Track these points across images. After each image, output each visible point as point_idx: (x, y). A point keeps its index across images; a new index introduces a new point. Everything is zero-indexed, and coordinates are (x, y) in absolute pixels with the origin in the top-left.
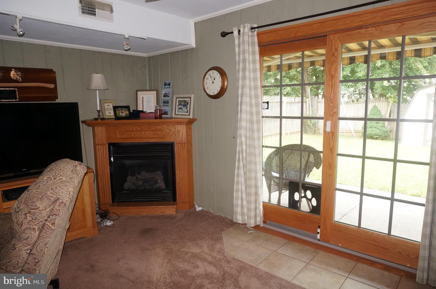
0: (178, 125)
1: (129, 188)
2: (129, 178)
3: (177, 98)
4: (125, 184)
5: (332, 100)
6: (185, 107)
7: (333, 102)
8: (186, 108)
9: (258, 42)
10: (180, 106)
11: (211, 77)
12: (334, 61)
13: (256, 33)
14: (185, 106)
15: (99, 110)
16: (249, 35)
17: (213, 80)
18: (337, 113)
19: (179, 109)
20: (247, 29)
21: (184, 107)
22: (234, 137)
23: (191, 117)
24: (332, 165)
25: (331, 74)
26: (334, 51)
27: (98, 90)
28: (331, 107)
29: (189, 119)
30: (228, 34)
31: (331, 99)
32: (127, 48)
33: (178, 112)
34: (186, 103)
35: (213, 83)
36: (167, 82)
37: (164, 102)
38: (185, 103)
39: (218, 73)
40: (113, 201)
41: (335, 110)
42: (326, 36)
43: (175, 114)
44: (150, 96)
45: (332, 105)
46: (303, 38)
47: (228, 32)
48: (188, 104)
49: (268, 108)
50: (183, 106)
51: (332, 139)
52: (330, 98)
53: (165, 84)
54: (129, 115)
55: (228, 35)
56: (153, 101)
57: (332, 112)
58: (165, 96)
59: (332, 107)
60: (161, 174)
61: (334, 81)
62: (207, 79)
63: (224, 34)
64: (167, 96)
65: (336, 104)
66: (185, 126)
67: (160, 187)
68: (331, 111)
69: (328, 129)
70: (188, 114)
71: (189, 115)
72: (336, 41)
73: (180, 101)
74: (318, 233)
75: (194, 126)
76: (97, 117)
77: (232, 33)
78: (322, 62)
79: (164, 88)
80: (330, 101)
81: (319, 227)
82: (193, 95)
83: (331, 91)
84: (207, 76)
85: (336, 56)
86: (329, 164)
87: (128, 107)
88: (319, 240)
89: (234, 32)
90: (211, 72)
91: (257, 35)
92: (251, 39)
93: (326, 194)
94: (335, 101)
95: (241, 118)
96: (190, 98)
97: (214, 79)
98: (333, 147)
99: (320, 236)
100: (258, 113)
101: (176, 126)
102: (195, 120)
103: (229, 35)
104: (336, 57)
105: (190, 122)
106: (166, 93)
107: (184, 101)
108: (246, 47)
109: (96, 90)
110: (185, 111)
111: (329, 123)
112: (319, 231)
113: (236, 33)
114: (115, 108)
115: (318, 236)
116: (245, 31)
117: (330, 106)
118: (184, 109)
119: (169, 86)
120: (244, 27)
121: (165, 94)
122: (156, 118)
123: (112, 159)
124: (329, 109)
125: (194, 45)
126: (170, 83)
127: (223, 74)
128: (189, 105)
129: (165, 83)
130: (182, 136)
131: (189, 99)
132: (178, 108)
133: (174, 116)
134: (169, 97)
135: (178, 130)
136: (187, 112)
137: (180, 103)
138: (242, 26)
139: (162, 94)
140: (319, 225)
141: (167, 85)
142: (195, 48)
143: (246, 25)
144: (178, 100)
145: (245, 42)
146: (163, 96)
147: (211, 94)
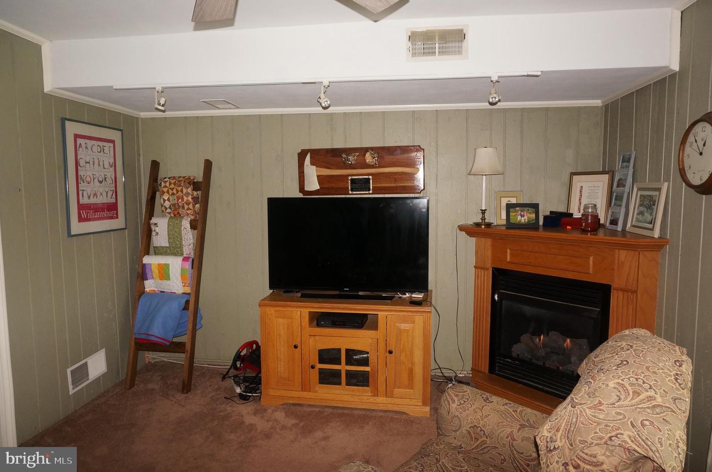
0: (621, 251)
1: (518, 355)
2: (525, 338)
3: (638, 190)
4: (515, 346)
6: (649, 210)
8: (650, 214)
10: (642, 209)
11: (696, 142)
14: (649, 208)
15: (483, 209)
17: (701, 146)
19: (638, 214)
21: (647, 209)
23: (655, 234)
27: (486, 175)
29: (651, 239)
32: (494, 99)
33: (636, 221)
34: (652, 203)
35: (701, 154)
36: (627, 155)
38: (650, 202)
40: (492, 370)
43: (631, 225)
44: (597, 184)
48: (654, 205)
50: (645, 209)
53: (623, 160)
54: (534, 221)
56: (600, 195)
60: (585, 347)
62: (691, 144)
64: (622, 184)
66: (637, 252)
70: (651, 226)
71: (652, 229)
73: (643, 196)
75: (664, 255)
76: (481, 221)
79: (621, 168)
84: (692, 137)
87: (535, 207)
90: (698, 128)
96: (660, 190)
97: (704, 145)
101: (617, 251)
102: (665, 242)
105: (653, 246)
106: (621, 179)
107: (650, 196)
109: (483, 175)
110: (648, 220)
114: (509, 207)
118: (647, 215)
119: (628, 164)
121: (620, 182)
123: (496, 298)
125: (676, 66)
126: (630, 157)
128: (655, 207)
129: (623, 156)
130: (629, 274)
131: (658, 193)
132: (638, 211)
133: (628, 228)
134: (624, 186)
135: (619, 260)
136: (651, 223)
137: (642, 201)
139: (616, 181)
141: (625, 162)
142: (678, 72)
144: (639, 193)
146: (616, 186)
147: (697, 181)
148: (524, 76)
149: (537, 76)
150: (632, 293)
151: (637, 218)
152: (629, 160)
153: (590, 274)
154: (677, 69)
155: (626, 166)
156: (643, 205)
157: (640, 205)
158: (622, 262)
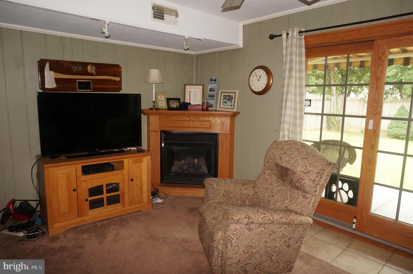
0: (223, 118)
1: (176, 171)
2: (176, 162)
3: (222, 93)
4: (172, 167)
6: (229, 101)
8: (231, 102)
9: (305, 45)
10: (225, 100)
11: (256, 75)
12: (380, 64)
13: (303, 36)
15: (154, 100)
16: (297, 39)
18: (380, 112)
19: (223, 103)
20: (295, 33)
21: (228, 101)
22: (275, 131)
23: (235, 110)
24: (372, 161)
25: (376, 76)
26: (381, 55)
27: (155, 83)
28: (375, 107)
29: (234, 112)
30: (276, 36)
31: (375, 99)
32: (186, 48)
33: (222, 105)
34: (231, 98)
35: (259, 80)
36: (214, 78)
37: (210, 96)
39: (264, 72)
40: (161, 182)
41: (378, 110)
42: (374, 40)
43: (220, 107)
44: (197, 90)
45: (376, 105)
46: (350, 42)
47: (276, 35)
49: (310, 106)
50: (227, 101)
51: (374, 136)
53: (211, 80)
54: (179, 107)
55: (275, 37)
56: (199, 94)
57: (376, 112)
58: (211, 90)
59: (376, 107)
60: (204, 161)
61: (379, 83)
62: (253, 76)
63: (272, 37)
65: (380, 105)
66: (229, 118)
67: (203, 172)
69: (371, 127)
70: (232, 107)
71: (233, 108)
72: (384, 45)
73: (225, 95)
74: (354, 223)
75: (237, 119)
76: (152, 107)
77: (281, 35)
78: (359, 63)
79: (210, 83)
80: (374, 101)
81: (355, 217)
82: (238, 91)
83: (376, 92)
84: (253, 74)
85: (382, 59)
86: (370, 159)
87: (178, 100)
88: (354, 230)
89: (283, 35)
90: (257, 71)
91: (304, 38)
92: (299, 42)
93: (364, 188)
94: (379, 101)
95: (285, 114)
96: (235, 93)
97: (260, 77)
98: (374, 144)
99: (356, 226)
100: (301, 110)
101: (222, 118)
102: (238, 113)
103: (277, 37)
104: (382, 61)
105: (234, 115)
106: (211, 88)
107: (229, 95)
108: (294, 49)
109: (153, 83)
110: (229, 105)
111: (371, 122)
112: (355, 221)
113: (284, 36)
114: (168, 100)
115: (354, 226)
116: (294, 34)
117: (374, 106)
118: (229, 103)
119: (215, 82)
120: (293, 31)
121: (211, 89)
122: (203, 110)
123: (163, 145)
124: (373, 108)
125: (241, 45)
126: (216, 79)
127: (268, 72)
128: (233, 100)
129: (211, 78)
130: (226, 127)
131: (234, 94)
132: (223, 101)
133: (218, 109)
134: (214, 91)
135: (222, 121)
136: (232, 106)
137: (225, 97)
138: (291, 30)
139: (208, 89)
140: (355, 216)
141: (213, 81)
142: (242, 48)
143: (295, 29)
144: (223, 94)
145: (293, 44)
146: (209, 91)
147: (256, 90)
148: (197, 39)
149: (201, 40)
150: (228, 134)
151: (222, 104)
152: (215, 80)
153: (210, 128)
154: (242, 47)
155: (214, 83)
156: (225, 99)
157: (224, 99)
158: (224, 122)
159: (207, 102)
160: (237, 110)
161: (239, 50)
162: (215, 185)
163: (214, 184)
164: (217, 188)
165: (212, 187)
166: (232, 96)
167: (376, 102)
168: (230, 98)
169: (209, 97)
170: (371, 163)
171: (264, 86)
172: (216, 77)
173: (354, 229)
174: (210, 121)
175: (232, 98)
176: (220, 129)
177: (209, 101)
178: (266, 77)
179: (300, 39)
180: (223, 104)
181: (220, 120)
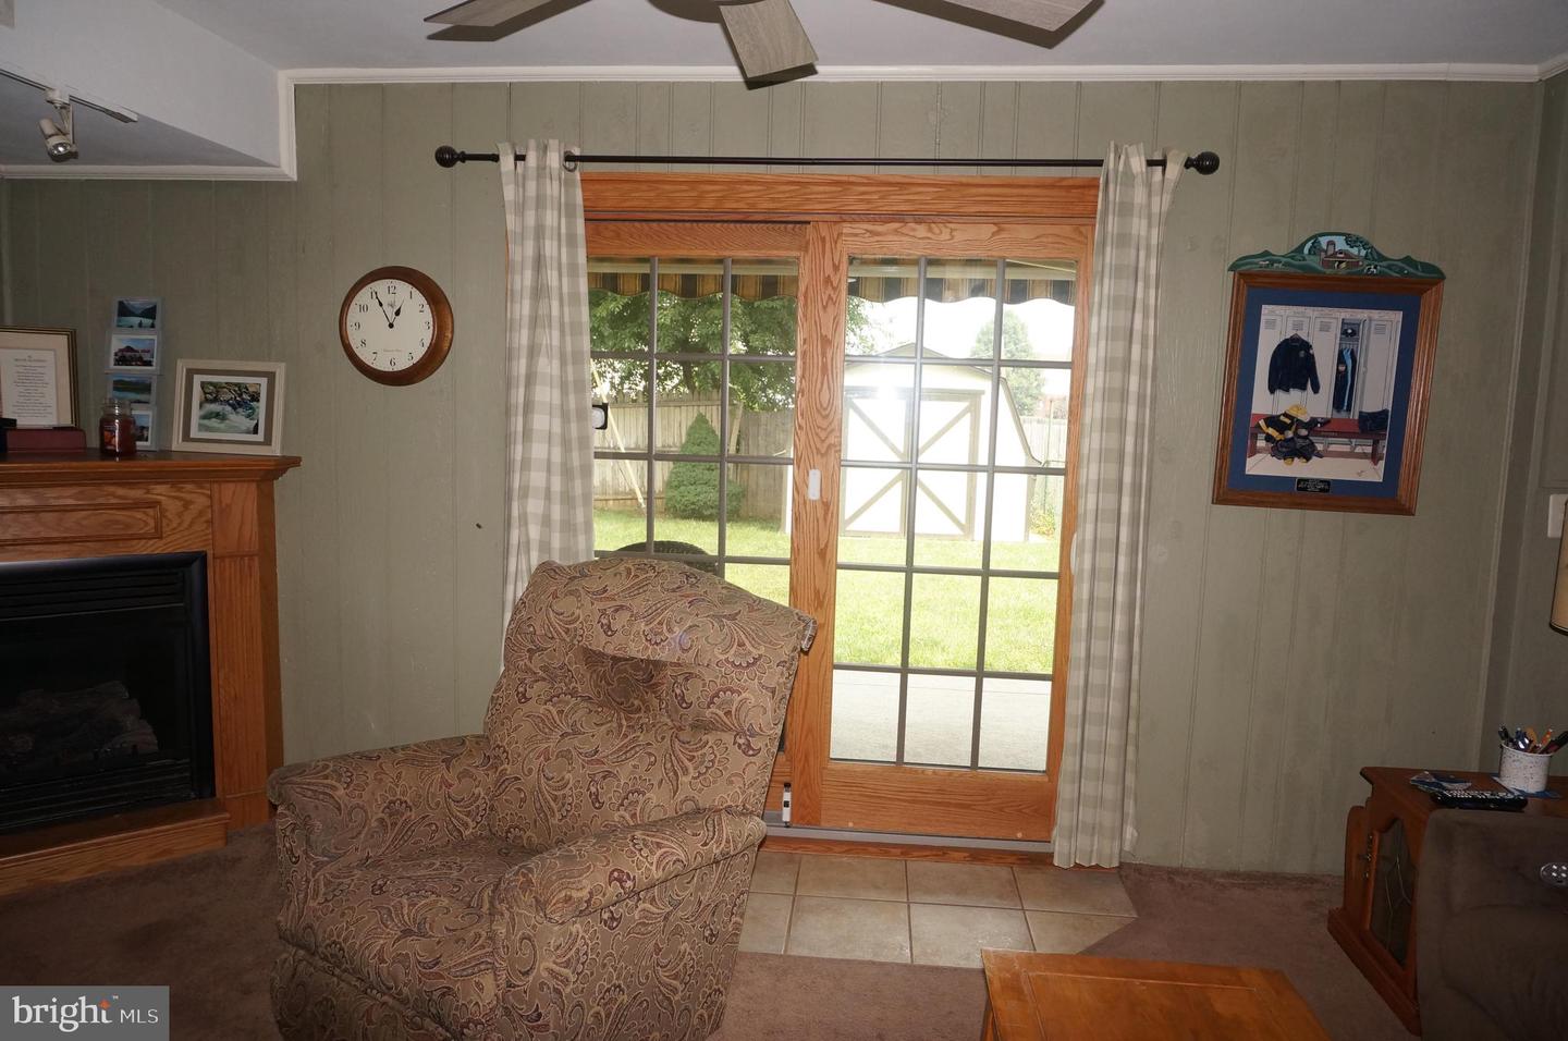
0: (223, 485)
3: (191, 373)
5: (825, 409)
6: (240, 410)
7: (827, 416)
8: (248, 416)
9: (584, 207)
10: (214, 407)
11: (381, 304)
12: (830, 297)
13: (578, 176)
14: (240, 406)
16: (560, 179)
17: (391, 314)
18: (837, 448)
19: (204, 417)
20: (554, 160)
21: (235, 409)
22: (479, 526)
23: (276, 450)
24: (824, 597)
25: (821, 335)
26: (829, 271)
28: (822, 429)
30: (464, 157)
31: (821, 406)
32: (61, 148)
33: (200, 430)
34: (245, 396)
35: (391, 326)
36: (138, 302)
37: (121, 386)
38: (240, 395)
39: (416, 293)
41: (832, 440)
42: (809, 223)
43: (187, 437)
45: (824, 424)
47: (467, 153)
48: (258, 401)
50: (228, 408)
51: (825, 520)
52: (818, 406)
53: (124, 311)
55: (464, 162)
56: (47, 375)
57: (825, 445)
58: (125, 357)
59: (825, 429)
60: (127, 694)
61: (829, 356)
62: (363, 308)
63: (447, 158)
64: (140, 359)
65: (836, 422)
66: (254, 486)
68: (823, 441)
69: (813, 493)
70: (260, 437)
71: (268, 441)
72: (836, 241)
73: (211, 384)
74: (786, 804)
75: (283, 486)
77: (495, 158)
79: (119, 326)
80: (818, 411)
81: (787, 785)
82: (283, 365)
83: (822, 384)
84: (363, 296)
85: (835, 285)
86: (817, 593)
88: (787, 826)
89: (498, 158)
90: (381, 286)
91: (582, 182)
92: (566, 191)
93: (808, 684)
94: (832, 413)
95: (528, 459)
96: (271, 376)
97: (398, 313)
98: (826, 546)
99: (780, 816)
101: (214, 486)
102: (294, 462)
103: (467, 162)
104: (834, 289)
105: (267, 473)
106: (129, 349)
107: (236, 385)
108: (550, 218)
110: (244, 428)
111: (815, 478)
112: (787, 797)
113: (507, 162)
115: (786, 814)
116: (548, 163)
117: (819, 427)
118: (239, 419)
119: (146, 321)
120: (544, 149)
121: (128, 354)
124: (817, 434)
125: (289, 170)
126: (155, 307)
127: (435, 298)
128: (262, 405)
129: (121, 303)
130: (241, 528)
131: (264, 381)
132: (202, 413)
133: (177, 444)
134: (149, 363)
135: (221, 502)
136: (255, 431)
137: (213, 394)
138: (532, 143)
139: (109, 352)
140: (787, 779)
141: (132, 314)
142: (295, 183)
143: (553, 143)
144: (198, 379)
145: (549, 199)
146: (112, 362)
147: (383, 365)
148: (106, 111)
149: (127, 120)
150: (251, 556)
151: (200, 425)
152: (150, 313)
153: (161, 538)
154: (295, 178)
155: (140, 325)
156: (215, 400)
157: (207, 400)
158: (227, 505)
159: (128, 413)
160: (283, 448)
161: (281, 187)
162: (341, 792)
163: (334, 788)
164: (355, 801)
165: (331, 801)
166: (251, 390)
167: (824, 413)
168: (244, 400)
169: (116, 389)
170: (821, 604)
171: (419, 353)
172: (154, 300)
173: (786, 823)
174: (153, 504)
175: (255, 398)
176: (210, 537)
177: (133, 413)
178: (428, 315)
179: (568, 184)
180: (206, 422)
181: (210, 497)
